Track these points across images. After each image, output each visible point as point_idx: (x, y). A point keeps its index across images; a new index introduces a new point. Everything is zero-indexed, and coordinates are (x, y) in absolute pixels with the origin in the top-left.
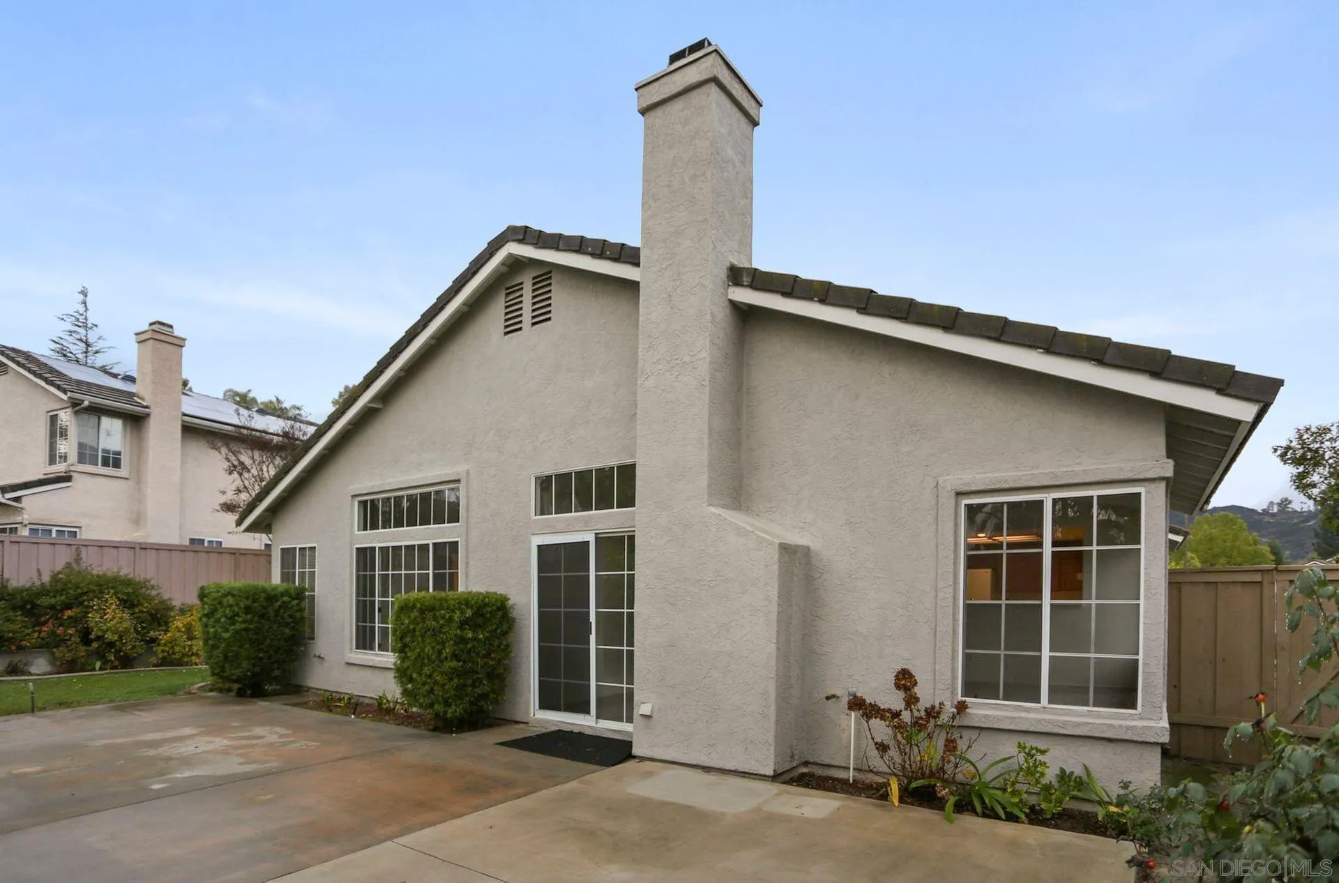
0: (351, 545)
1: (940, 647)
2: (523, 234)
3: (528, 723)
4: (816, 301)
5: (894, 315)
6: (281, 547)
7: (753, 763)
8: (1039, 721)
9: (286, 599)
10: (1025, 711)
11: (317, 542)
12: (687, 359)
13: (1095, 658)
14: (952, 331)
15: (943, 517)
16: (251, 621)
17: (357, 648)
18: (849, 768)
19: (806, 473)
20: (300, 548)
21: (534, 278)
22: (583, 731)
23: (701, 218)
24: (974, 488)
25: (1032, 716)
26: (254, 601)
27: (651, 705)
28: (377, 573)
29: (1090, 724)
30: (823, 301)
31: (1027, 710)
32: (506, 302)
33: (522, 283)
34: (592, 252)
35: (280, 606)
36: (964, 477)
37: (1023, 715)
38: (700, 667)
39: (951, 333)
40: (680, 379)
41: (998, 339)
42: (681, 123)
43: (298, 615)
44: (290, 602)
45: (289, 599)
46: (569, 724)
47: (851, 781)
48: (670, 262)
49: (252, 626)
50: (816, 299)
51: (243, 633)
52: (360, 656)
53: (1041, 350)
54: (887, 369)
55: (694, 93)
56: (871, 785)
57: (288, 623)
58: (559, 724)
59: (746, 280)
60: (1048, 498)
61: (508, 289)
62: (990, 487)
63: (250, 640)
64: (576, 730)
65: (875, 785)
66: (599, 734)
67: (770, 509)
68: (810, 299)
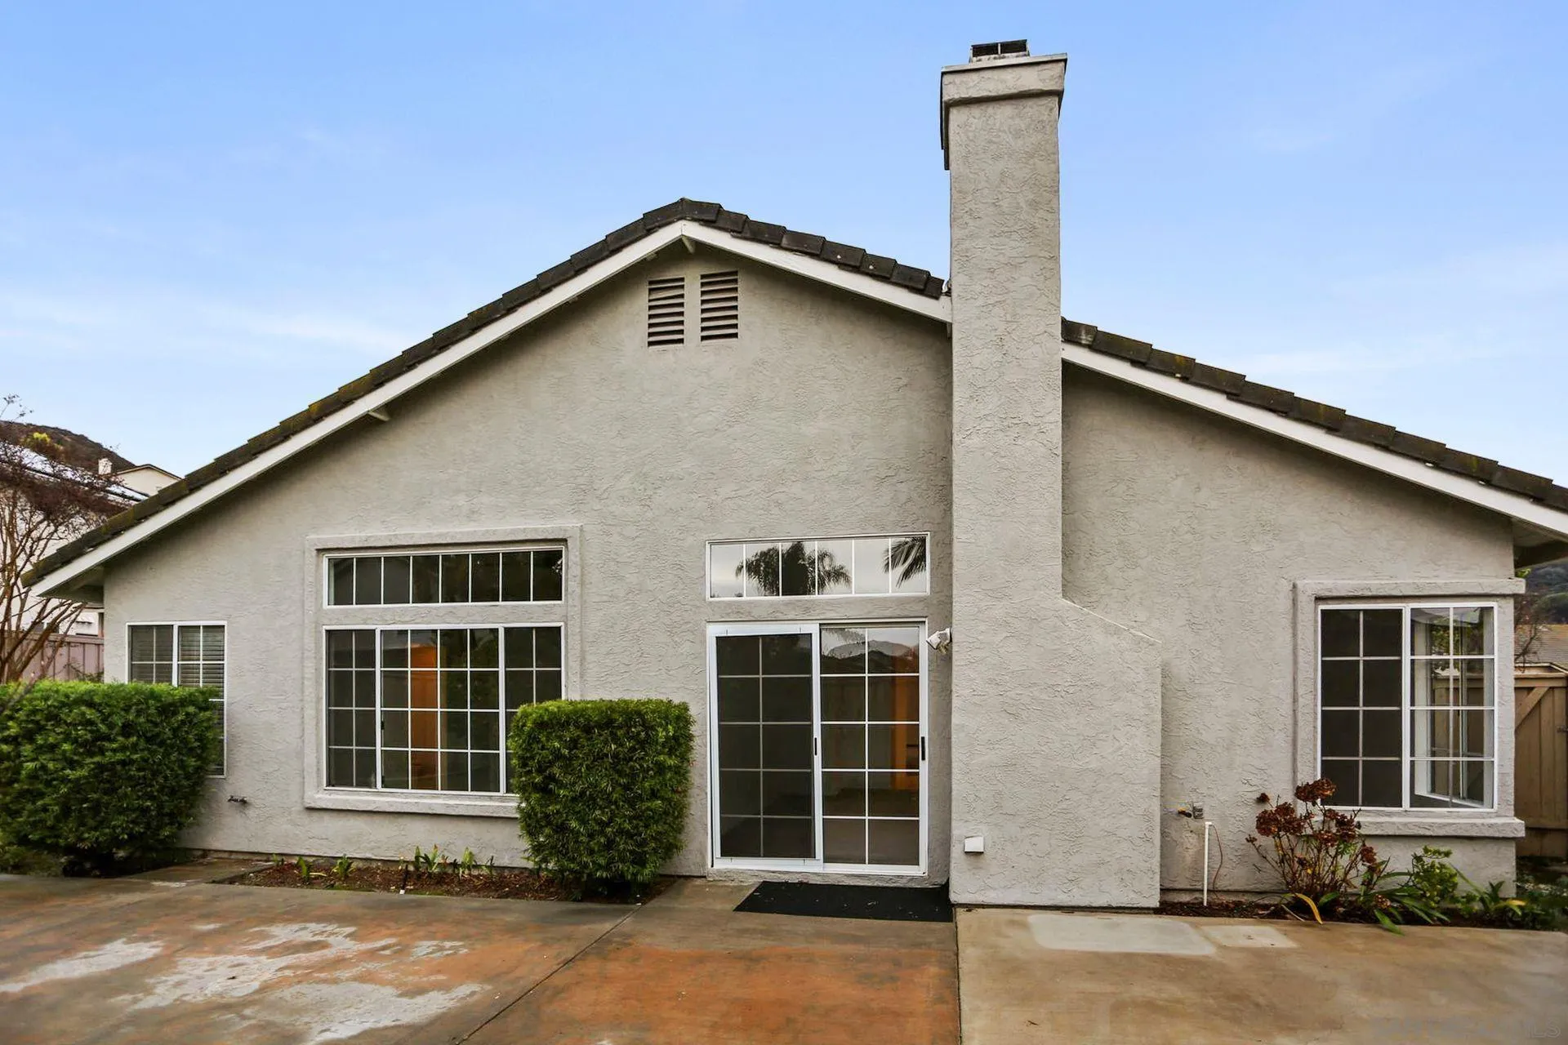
0: (318, 625)
1: (1302, 755)
2: (711, 215)
3: (705, 877)
4: (1178, 378)
5: (1272, 407)
6: (128, 624)
7: (1132, 895)
8: (1405, 824)
9: (191, 709)
10: (1386, 815)
11: (228, 618)
12: (1030, 420)
13: (1454, 761)
14: (1337, 433)
15: (1302, 621)
16: (134, 748)
17: (329, 784)
18: (1203, 891)
19: (1137, 567)
20: (180, 627)
21: (703, 277)
22: (805, 881)
23: (1047, 255)
24: (1335, 594)
25: (1395, 819)
26: (139, 713)
27: (982, 838)
28: (378, 669)
29: (1454, 824)
30: (1185, 379)
31: (1389, 814)
32: (650, 301)
33: (682, 280)
34: (841, 261)
35: (183, 722)
36: (1325, 582)
37: (1387, 819)
38: (1055, 789)
39: (1334, 435)
40: (1019, 442)
41: (1386, 449)
42: (1010, 132)
43: (210, 735)
44: (195, 715)
45: (197, 710)
46: (780, 872)
47: (1205, 904)
48: (1000, 298)
49: (135, 757)
50: (1178, 375)
51: (119, 767)
52: (334, 796)
53: (1430, 465)
54: (1234, 462)
55: (1030, 103)
56: (1227, 906)
57: (192, 750)
58: (763, 874)
59: (1085, 338)
60: (1407, 608)
61: (651, 283)
62: (1352, 594)
63: (131, 778)
64: (794, 879)
65: (1232, 906)
66: (831, 882)
67: (1090, 604)
68: (1172, 374)
